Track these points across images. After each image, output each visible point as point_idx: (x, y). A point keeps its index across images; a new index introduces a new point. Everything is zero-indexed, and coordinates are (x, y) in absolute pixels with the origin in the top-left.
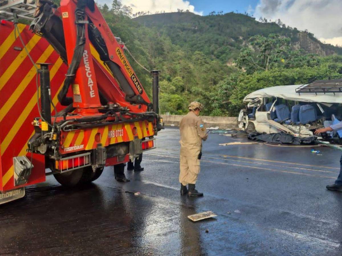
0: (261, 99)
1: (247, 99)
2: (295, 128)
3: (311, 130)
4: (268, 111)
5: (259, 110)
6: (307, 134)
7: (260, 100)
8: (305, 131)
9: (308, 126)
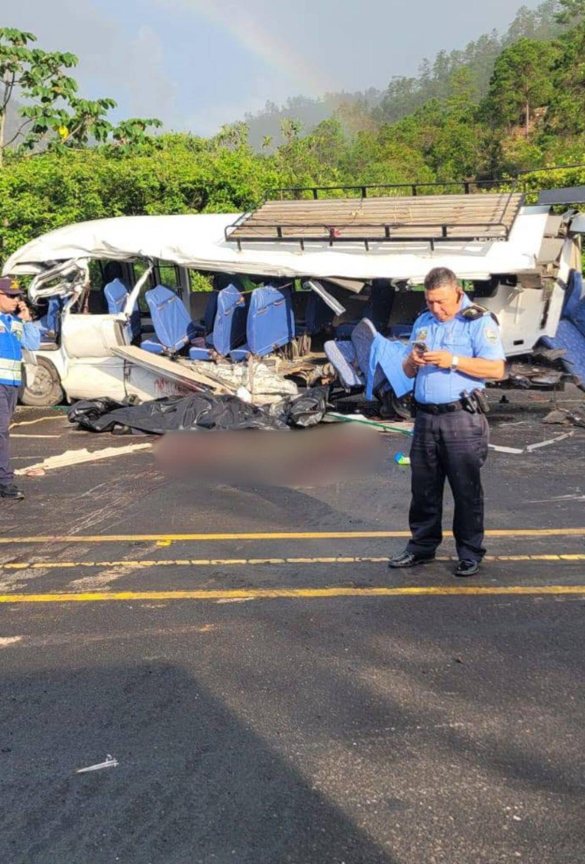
0: (84, 264)
1: (18, 264)
2: (229, 372)
3: (288, 377)
4: (117, 313)
5: (75, 310)
6: (273, 390)
7: (80, 269)
8: (268, 382)
9: (274, 362)
